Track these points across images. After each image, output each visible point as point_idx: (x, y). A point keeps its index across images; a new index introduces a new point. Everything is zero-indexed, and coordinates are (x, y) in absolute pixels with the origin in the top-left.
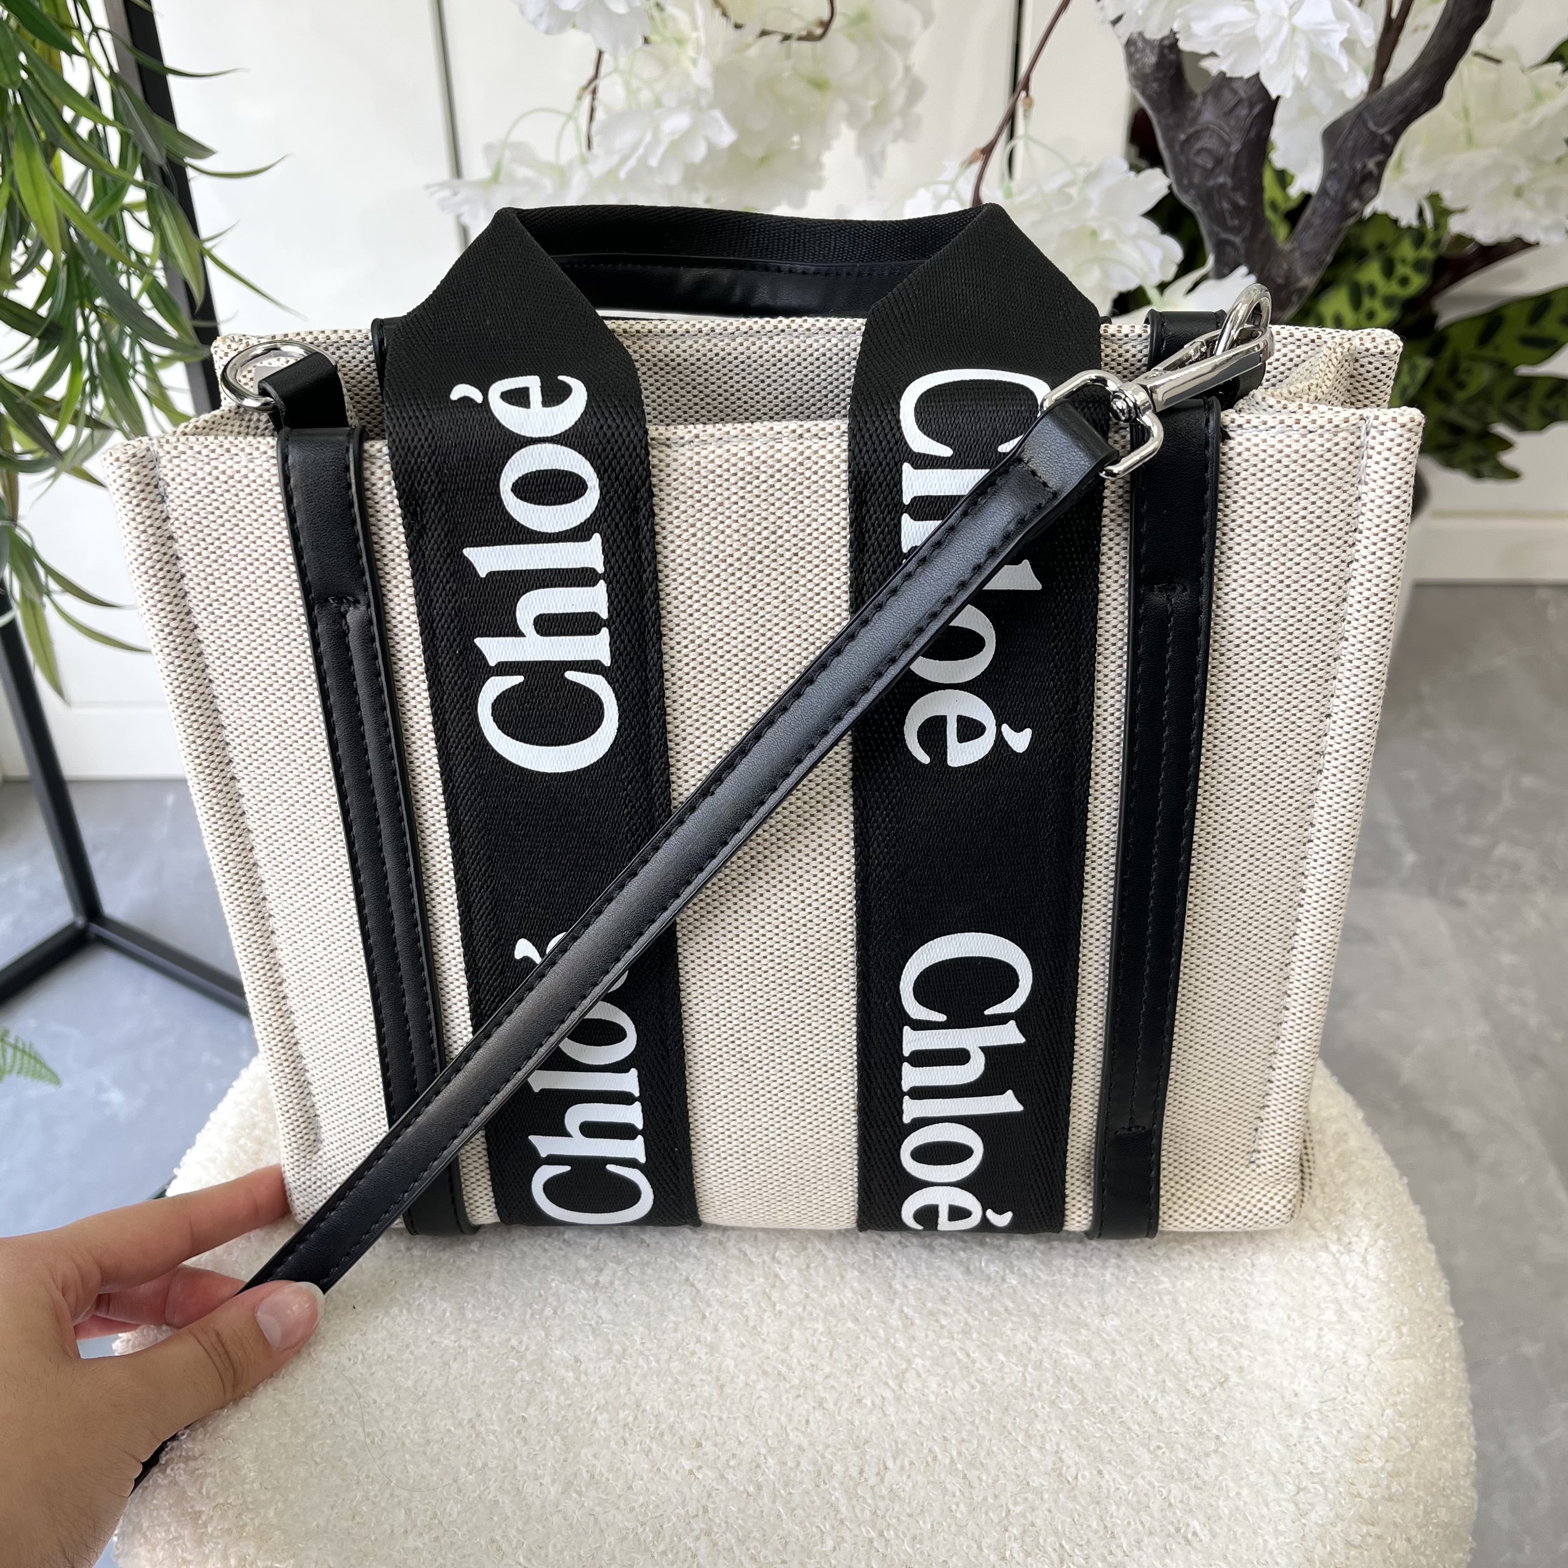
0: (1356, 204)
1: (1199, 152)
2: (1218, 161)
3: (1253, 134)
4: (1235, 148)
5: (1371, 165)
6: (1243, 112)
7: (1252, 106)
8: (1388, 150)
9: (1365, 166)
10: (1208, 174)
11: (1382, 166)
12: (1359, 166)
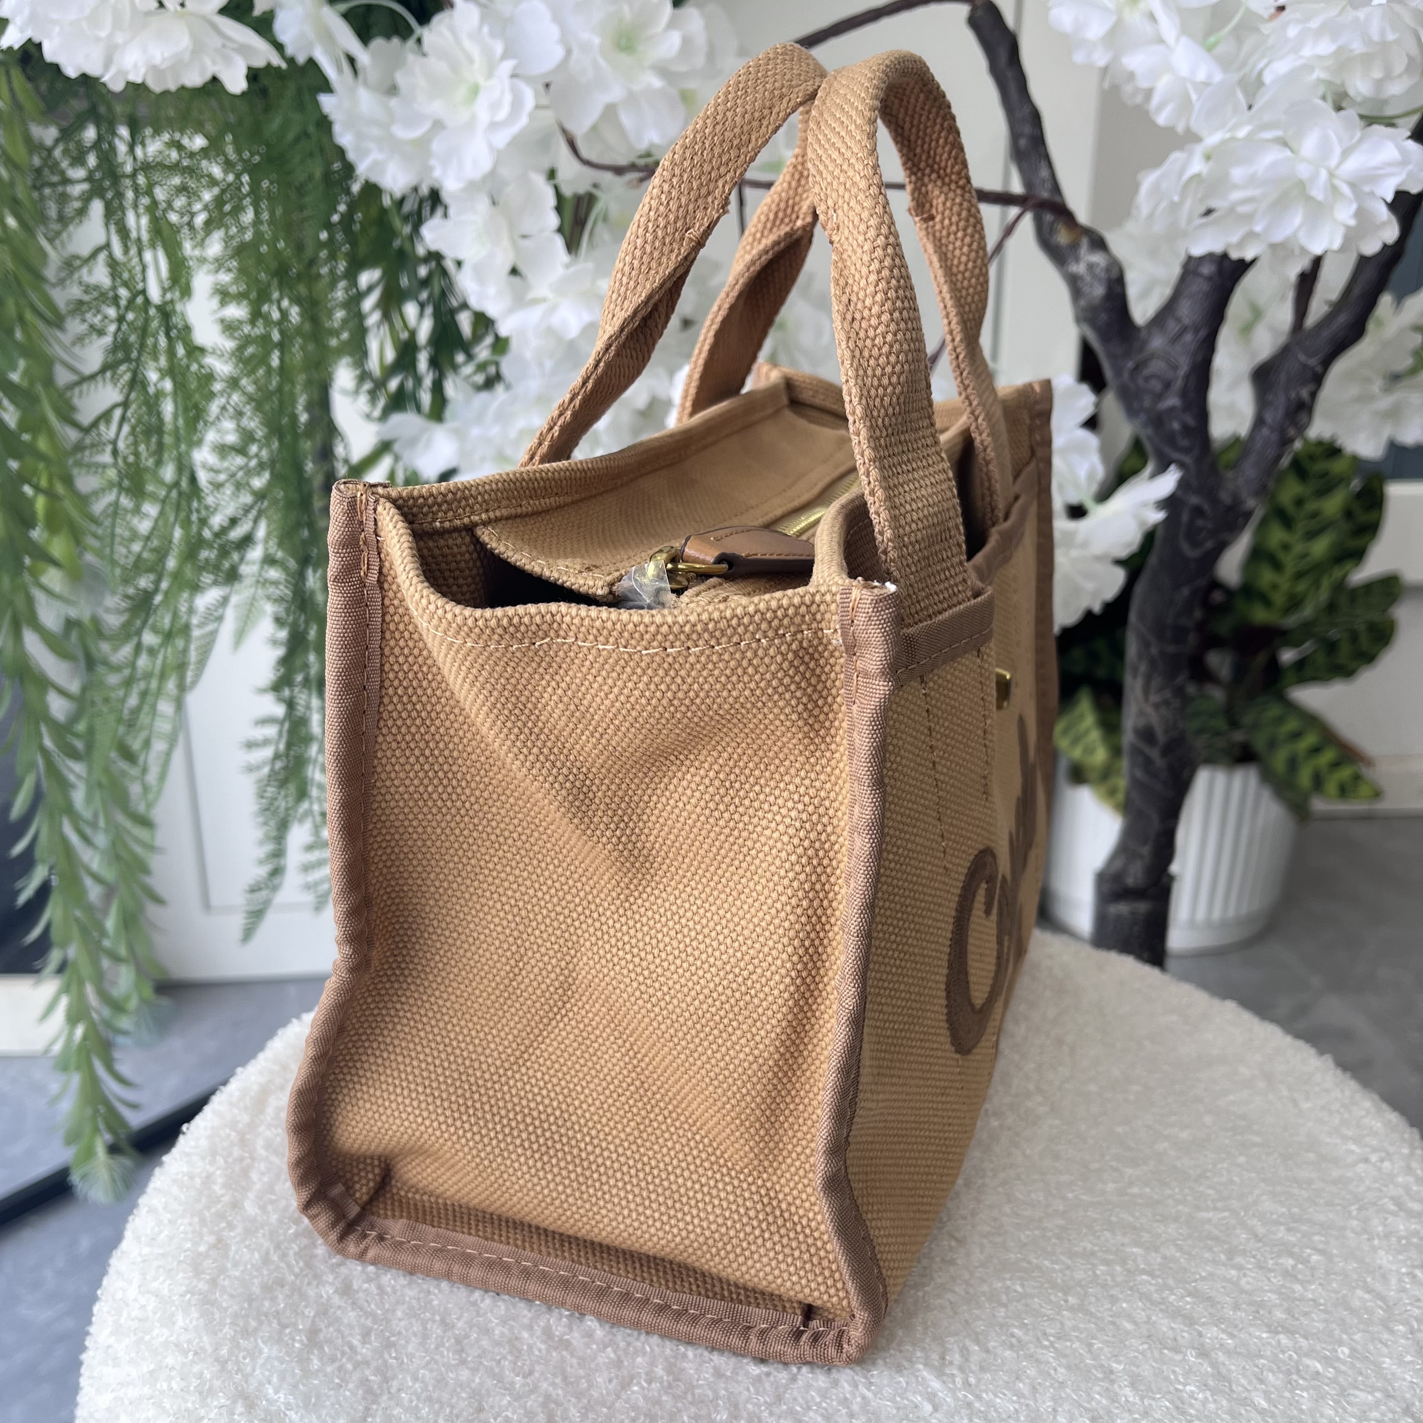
0: (1292, 432)
1: (1147, 379)
2: (1167, 385)
3: (1200, 358)
4: (1183, 371)
5: (1305, 393)
6: (1188, 337)
7: (1196, 331)
8: (1318, 380)
9: (1298, 394)
10: (1160, 397)
11: (1313, 395)
12: (1293, 395)
